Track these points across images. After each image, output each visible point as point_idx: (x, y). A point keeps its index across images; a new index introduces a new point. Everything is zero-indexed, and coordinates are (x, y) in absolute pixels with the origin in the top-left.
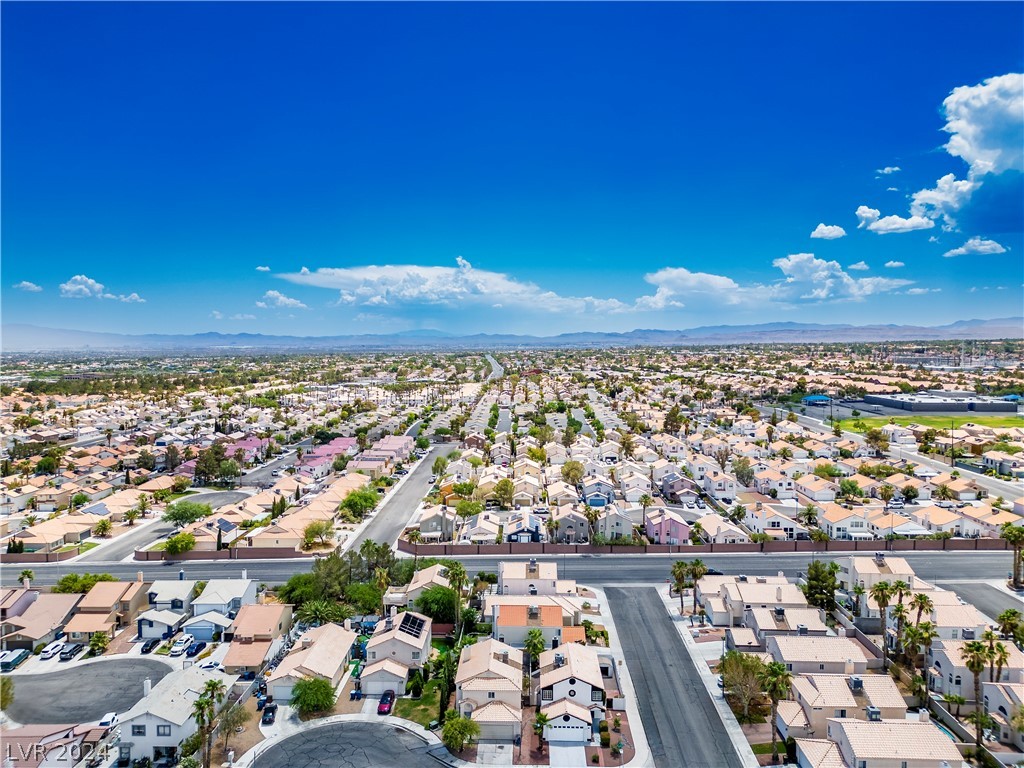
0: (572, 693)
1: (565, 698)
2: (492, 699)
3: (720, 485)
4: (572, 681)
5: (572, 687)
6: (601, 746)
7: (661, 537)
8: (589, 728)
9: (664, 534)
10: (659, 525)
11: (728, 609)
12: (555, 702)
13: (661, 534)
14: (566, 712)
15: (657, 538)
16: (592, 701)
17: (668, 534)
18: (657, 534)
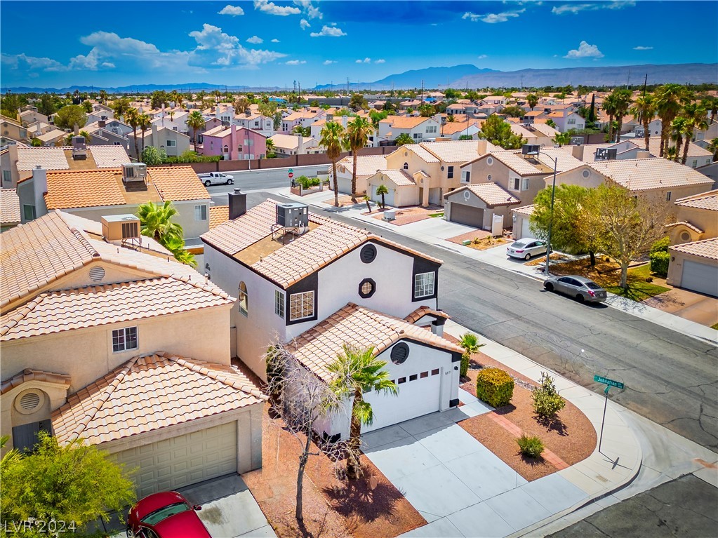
0: (368, 288)
1: (353, 307)
2: (126, 354)
3: (257, 124)
4: (369, 253)
6: (494, 411)
7: (232, 153)
8: (456, 368)
9: (235, 149)
10: (228, 138)
11: (416, 180)
12: (321, 324)
13: (232, 150)
14: (402, 336)
15: (226, 156)
16: (414, 300)
17: (240, 150)
18: (226, 150)
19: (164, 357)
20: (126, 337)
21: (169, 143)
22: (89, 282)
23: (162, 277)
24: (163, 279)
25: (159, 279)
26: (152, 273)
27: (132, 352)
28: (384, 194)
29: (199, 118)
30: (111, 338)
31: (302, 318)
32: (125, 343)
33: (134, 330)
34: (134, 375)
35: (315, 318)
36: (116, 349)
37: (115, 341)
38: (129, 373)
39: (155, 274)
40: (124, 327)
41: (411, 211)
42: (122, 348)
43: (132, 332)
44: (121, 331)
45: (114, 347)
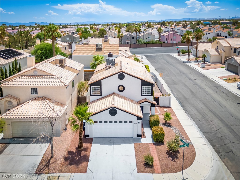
0: (121, 89)
1: (114, 93)
2: (34, 95)
4: (121, 76)
5: (121, 82)
6: (153, 143)
7: (168, 41)
8: (139, 123)
9: (169, 39)
10: (167, 36)
11: (220, 53)
12: (102, 98)
13: (168, 40)
14: (113, 106)
15: (166, 42)
16: (142, 95)
17: (171, 40)
18: (166, 40)
19: (43, 98)
20: (34, 91)
21: (149, 37)
22: (33, 74)
23: (53, 75)
24: (53, 76)
25: (52, 76)
26: (50, 74)
27: (36, 95)
28: (205, 58)
29: (161, 29)
30: (30, 90)
31: (96, 95)
32: (34, 92)
33: (37, 89)
34: (33, 102)
35: (101, 95)
36: (32, 94)
37: (31, 91)
38: (32, 101)
39: (51, 74)
40: (34, 88)
41: (215, 65)
42: (33, 93)
43: (36, 90)
44: (33, 89)
45: (31, 93)
